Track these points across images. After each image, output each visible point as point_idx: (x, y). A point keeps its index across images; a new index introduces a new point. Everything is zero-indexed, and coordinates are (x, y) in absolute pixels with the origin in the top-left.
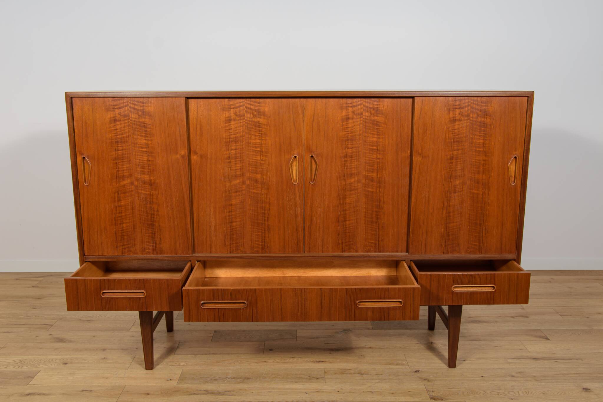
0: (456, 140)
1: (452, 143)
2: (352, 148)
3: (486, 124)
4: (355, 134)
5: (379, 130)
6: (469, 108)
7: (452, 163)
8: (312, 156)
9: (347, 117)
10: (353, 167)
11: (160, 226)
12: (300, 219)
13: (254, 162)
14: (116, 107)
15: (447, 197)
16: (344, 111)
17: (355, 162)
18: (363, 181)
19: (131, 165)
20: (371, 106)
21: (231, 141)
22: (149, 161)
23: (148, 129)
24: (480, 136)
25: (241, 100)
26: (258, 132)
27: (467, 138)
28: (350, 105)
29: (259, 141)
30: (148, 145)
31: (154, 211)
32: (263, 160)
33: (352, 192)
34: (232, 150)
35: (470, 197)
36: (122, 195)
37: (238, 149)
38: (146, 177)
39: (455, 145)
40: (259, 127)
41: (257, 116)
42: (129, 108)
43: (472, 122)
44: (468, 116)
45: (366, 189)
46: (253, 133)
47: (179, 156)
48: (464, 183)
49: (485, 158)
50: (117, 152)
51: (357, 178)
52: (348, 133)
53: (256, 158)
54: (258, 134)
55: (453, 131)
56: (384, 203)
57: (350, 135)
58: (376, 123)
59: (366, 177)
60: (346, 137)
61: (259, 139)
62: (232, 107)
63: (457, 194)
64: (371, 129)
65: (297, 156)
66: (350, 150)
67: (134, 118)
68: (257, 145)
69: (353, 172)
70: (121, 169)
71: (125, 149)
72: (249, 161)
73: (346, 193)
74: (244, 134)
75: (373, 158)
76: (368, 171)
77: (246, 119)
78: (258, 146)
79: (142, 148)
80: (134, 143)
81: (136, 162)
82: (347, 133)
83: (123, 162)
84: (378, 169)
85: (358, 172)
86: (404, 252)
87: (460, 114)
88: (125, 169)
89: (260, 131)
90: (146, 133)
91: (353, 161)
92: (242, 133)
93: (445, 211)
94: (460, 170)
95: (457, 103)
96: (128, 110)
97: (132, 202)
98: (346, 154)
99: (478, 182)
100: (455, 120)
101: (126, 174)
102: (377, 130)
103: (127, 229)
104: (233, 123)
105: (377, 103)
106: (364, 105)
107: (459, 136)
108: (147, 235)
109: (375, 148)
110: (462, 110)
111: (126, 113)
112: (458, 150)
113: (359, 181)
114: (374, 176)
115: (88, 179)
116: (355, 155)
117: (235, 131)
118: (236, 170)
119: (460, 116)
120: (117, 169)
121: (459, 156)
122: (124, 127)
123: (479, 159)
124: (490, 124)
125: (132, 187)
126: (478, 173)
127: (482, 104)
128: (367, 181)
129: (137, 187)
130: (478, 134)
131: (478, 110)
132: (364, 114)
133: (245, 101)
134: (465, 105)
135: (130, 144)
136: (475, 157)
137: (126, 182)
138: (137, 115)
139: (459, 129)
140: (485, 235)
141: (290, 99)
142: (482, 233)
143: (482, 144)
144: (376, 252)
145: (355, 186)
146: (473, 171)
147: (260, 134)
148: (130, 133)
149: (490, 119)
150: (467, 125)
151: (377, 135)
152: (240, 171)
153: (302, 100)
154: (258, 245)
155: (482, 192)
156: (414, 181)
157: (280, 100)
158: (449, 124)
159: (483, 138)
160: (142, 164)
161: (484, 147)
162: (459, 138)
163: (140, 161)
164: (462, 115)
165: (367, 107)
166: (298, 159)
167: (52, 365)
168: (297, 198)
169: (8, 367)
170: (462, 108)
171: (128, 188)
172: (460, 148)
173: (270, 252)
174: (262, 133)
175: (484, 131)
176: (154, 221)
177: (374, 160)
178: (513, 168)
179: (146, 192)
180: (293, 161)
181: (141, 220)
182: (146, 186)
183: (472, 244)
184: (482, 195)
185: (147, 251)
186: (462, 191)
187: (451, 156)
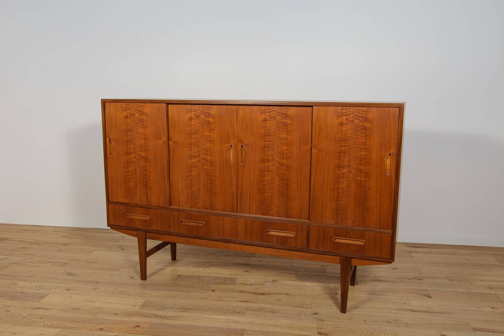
0: (343, 139)
1: (340, 141)
2: (269, 141)
3: (367, 128)
4: (271, 131)
5: (287, 129)
6: (353, 115)
7: (341, 156)
8: (242, 146)
9: (266, 119)
10: (270, 154)
11: (150, 186)
12: (235, 189)
13: (206, 148)
14: (128, 109)
15: (337, 181)
16: (263, 115)
17: (271, 151)
18: (277, 165)
19: (135, 145)
20: (282, 112)
21: (192, 133)
22: (145, 143)
23: (145, 123)
24: (362, 136)
25: (198, 106)
26: (208, 128)
27: (352, 138)
28: (267, 111)
29: (209, 134)
30: (144, 133)
31: (147, 176)
32: (211, 147)
33: (269, 173)
34: (192, 139)
35: (355, 182)
36: (130, 165)
37: (196, 138)
38: (143, 154)
39: (343, 143)
40: (209, 124)
41: (208, 117)
42: (134, 109)
43: (355, 126)
44: (353, 121)
45: (279, 171)
46: (205, 128)
47: (161, 142)
48: (350, 172)
49: (366, 154)
50: (127, 137)
51: (272, 163)
52: (266, 131)
53: (207, 145)
54: (208, 129)
55: (341, 132)
56: (291, 182)
57: (267, 132)
58: (285, 124)
59: (279, 163)
60: (265, 133)
61: (209, 133)
62: (193, 110)
63: (345, 180)
64: (282, 128)
65: (233, 145)
66: (268, 142)
67: (137, 116)
68: (208, 136)
69: (270, 158)
70: (130, 148)
71: (132, 136)
72: (203, 147)
73: (265, 173)
74: (200, 128)
75: (283, 149)
76: (279, 158)
77: (201, 118)
78: (208, 137)
79: (141, 135)
80: (137, 132)
81: (138, 144)
82: (265, 130)
83: (130, 143)
84: (287, 157)
85: (273, 159)
86: (306, 219)
87: (346, 119)
88: (132, 148)
89: (209, 127)
90: (144, 125)
91: (269, 150)
92: (198, 128)
93: (336, 192)
94: (347, 161)
95: (344, 111)
96: (134, 110)
97: (135, 169)
98: (265, 145)
99: (361, 171)
100: (343, 124)
101: (132, 151)
102: (286, 129)
103: (132, 186)
104: (193, 121)
105: (286, 110)
106: (277, 111)
107: (346, 136)
108: (143, 191)
109: (285, 142)
110: (348, 117)
111: (133, 112)
112: (345, 146)
113: (274, 165)
114: (284, 162)
115: (112, 153)
116: (270, 146)
117: (194, 126)
118: (195, 152)
119: (347, 120)
120: (127, 147)
121: (346, 151)
122: (131, 122)
123: (361, 154)
124: (370, 128)
125: (136, 160)
126: (361, 165)
127: (363, 113)
128: (279, 165)
129: (138, 159)
130: (361, 135)
131: (360, 116)
132: (277, 118)
133: (201, 107)
134: (350, 113)
135: (135, 132)
136: (359, 152)
137: (132, 156)
138: (139, 114)
139: (346, 130)
140: (367, 212)
141: (228, 106)
142: (365, 211)
143: (363, 143)
144: (286, 217)
145: (271, 168)
146: (356, 163)
147: (209, 129)
148: (135, 125)
149: (370, 124)
150: (352, 127)
151: (286, 132)
152: (197, 153)
153: (236, 106)
154: (208, 204)
155: (365, 179)
156: (313, 168)
157: (222, 106)
158: (338, 127)
159: (364, 138)
160: (141, 145)
161: (365, 145)
162: (345, 137)
163: (140, 143)
164: (348, 120)
165: (279, 112)
166: (233, 147)
167: (59, 290)
168: (233, 174)
169: (31, 290)
170: (348, 115)
171: (133, 160)
172: (347, 145)
173: (215, 210)
174: (211, 128)
175: (365, 133)
176: (147, 183)
177: (284, 150)
178: (388, 162)
179: (143, 163)
180: (230, 148)
181: (139, 181)
182: (143, 159)
183: (357, 219)
184: (364, 181)
185: (143, 201)
186: (349, 177)
187: (340, 150)
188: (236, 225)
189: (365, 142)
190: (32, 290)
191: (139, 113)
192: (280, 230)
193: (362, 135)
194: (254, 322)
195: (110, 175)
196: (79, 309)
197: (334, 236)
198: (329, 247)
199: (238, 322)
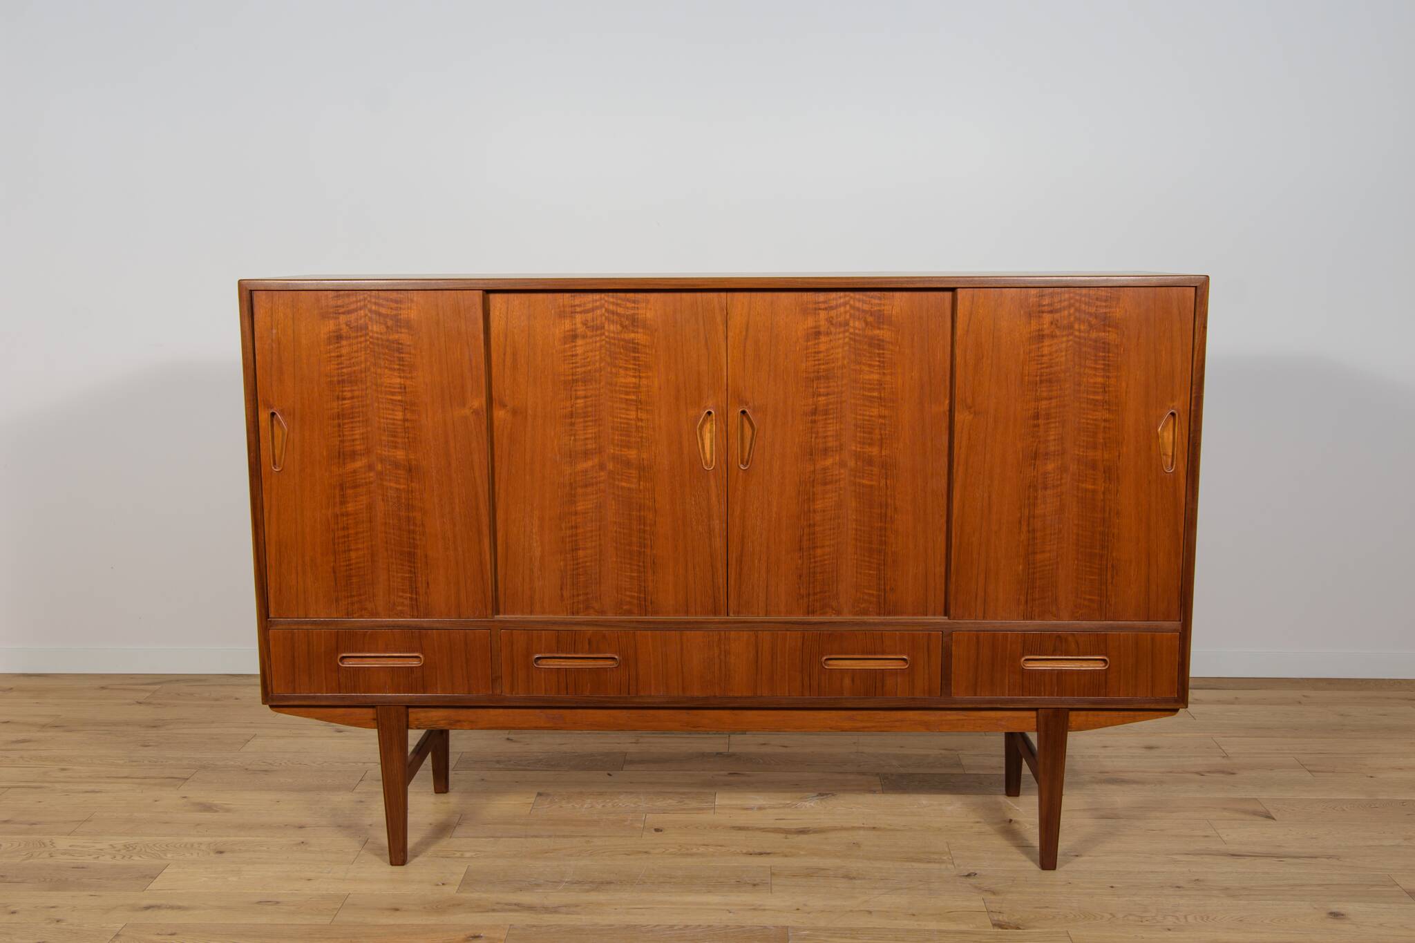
0: (1044, 378)
1: (1036, 384)
2: (828, 394)
3: (1109, 344)
4: (833, 365)
5: (883, 358)
6: (1072, 311)
7: (1038, 426)
8: (744, 412)
9: (817, 330)
10: (829, 433)
11: (426, 556)
12: (719, 543)
13: (624, 423)
14: (342, 310)
15: (1029, 499)
16: (809, 318)
17: (833, 423)
18: (851, 463)
19: (369, 429)
20: (866, 307)
21: (577, 381)
22: (407, 420)
23: (407, 356)
24: (1096, 369)
25: (597, 296)
26: (632, 362)
27: (1068, 374)
28: (822, 306)
29: (634, 380)
30: (405, 388)
31: (415, 524)
32: (642, 420)
33: (829, 487)
34: (577, 398)
35: (1077, 497)
36: (350, 492)
37: (591, 396)
38: (400, 455)
39: (1044, 389)
40: (634, 352)
41: (631, 328)
42: (367, 312)
43: (1077, 340)
44: (1070, 327)
45: (858, 480)
46: (621, 363)
47: (467, 412)
48: (1063, 469)
49: (1107, 416)
50: (340, 403)
51: (837, 458)
52: (819, 364)
53: (627, 415)
54: (631, 366)
55: (1039, 358)
56: (895, 509)
57: (823, 367)
58: (876, 342)
59: (857, 456)
60: (814, 372)
61: (635, 377)
62: (578, 309)
63: (1049, 492)
64: (868, 355)
65: (713, 412)
66: (823, 398)
67: (377, 333)
68: (630, 387)
69: (830, 444)
70: (349, 438)
71: (358, 397)
72: (613, 422)
73: (815, 489)
74: (602, 365)
75: (872, 416)
76: (860, 442)
77: (607, 334)
78: (631, 390)
79: (393, 394)
80: (376, 385)
81: (379, 422)
82: (816, 362)
83: (352, 422)
84: (882, 439)
85: (841, 445)
86: (940, 614)
87: (1052, 323)
88: (357, 437)
89: (635, 358)
90: (401, 363)
91: (829, 421)
92: (597, 364)
93: (1024, 528)
94: (1055, 440)
95: (1046, 301)
96: (366, 315)
97: (370, 507)
98: (814, 407)
99: (1094, 466)
100: (1043, 336)
101: (358, 447)
102: (879, 357)
103: (357, 563)
104: (580, 342)
105: (879, 302)
106: (851, 306)
107: (1051, 369)
108: (400, 575)
109: (875, 394)
110: (1057, 316)
111: (362, 321)
112: (1051, 399)
113: (843, 464)
114: (874, 454)
115: (280, 458)
116: (833, 409)
117: (584, 359)
118: (586, 439)
119: (1053, 326)
120: (339, 436)
121: (1053, 411)
122: (355, 352)
123: (1095, 417)
124: (1117, 345)
125: (372, 474)
126: (1095, 448)
127: (1099, 303)
128: (858, 463)
129: (380, 475)
130: (1093, 365)
131: (1090, 314)
132: (851, 324)
133: (606, 299)
134: (1063, 305)
135: (368, 384)
136: (1087, 414)
137: (359, 464)
138: (383, 326)
139: (1051, 354)
140: (1113, 578)
141: (699, 295)
142: (1106, 575)
143: (1100, 386)
144: (879, 614)
145: (834, 473)
146: (1082, 444)
147: (635, 365)
148: (368, 364)
149: (1117, 334)
150: (1069, 345)
151: (879, 366)
152: (595, 443)
153: (723, 295)
154: (632, 597)
155: (1104, 487)
156: (958, 464)
157: (678, 295)
158: (1030, 345)
159: (1102, 374)
160: (391, 426)
161: (1105, 392)
162: (1051, 374)
163: (388, 421)
164: (1056, 324)
165: (858, 309)
166: (714, 418)
167: (192, 854)
168: (714, 498)
169: (101, 858)
170: (1057, 311)
171: (363, 476)
172: (1054, 393)
173: (656, 613)
174: (640, 363)
175: (1104, 360)
176: (415, 546)
177: (873, 418)
178: (1168, 435)
179: (400, 484)
180: (704, 421)
181: (387, 543)
182: (399, 472)
183: (1085, 599)
184: (1104, 493)
185: (399, 608)
186: (1061, 485)
187: (1036, 411)
188: (723, 653)
189: (1104, 384)
190: (106, 860)
191: (386, 324)
192: (863, 653)
193: (1098, 367)
194: (805, 905)
195: (271, 531)
196: (278, 903)
197: (1023, 656)
198: (1007, 686)
199: (763, 908)
